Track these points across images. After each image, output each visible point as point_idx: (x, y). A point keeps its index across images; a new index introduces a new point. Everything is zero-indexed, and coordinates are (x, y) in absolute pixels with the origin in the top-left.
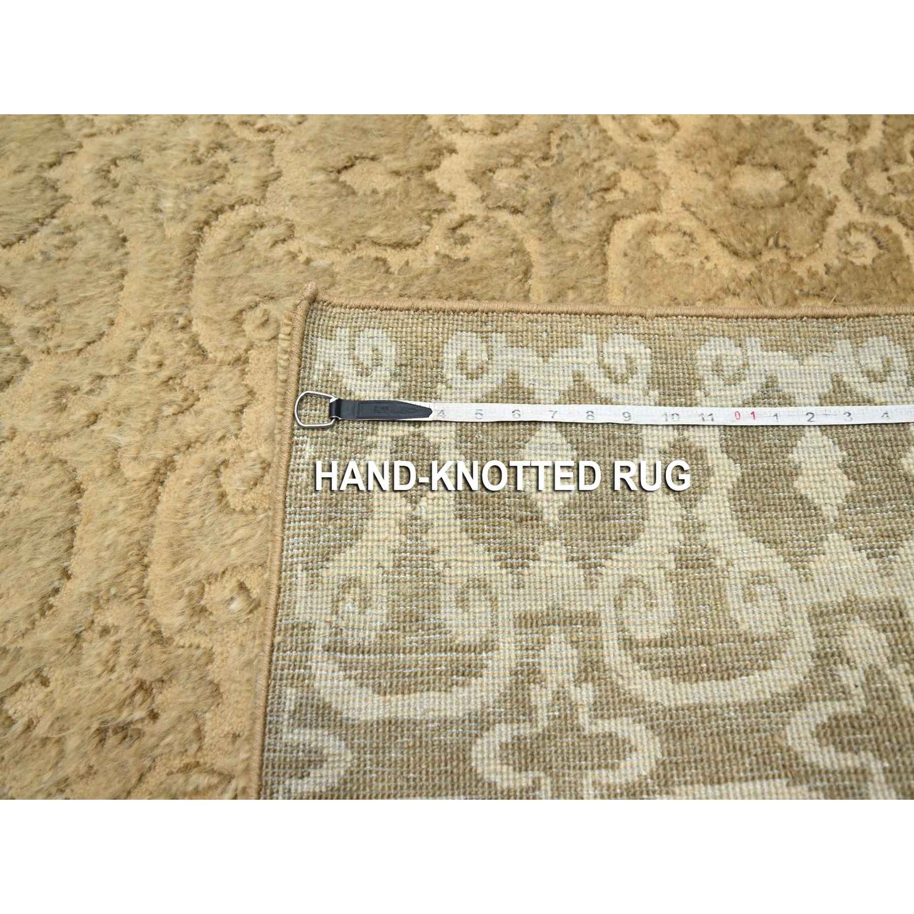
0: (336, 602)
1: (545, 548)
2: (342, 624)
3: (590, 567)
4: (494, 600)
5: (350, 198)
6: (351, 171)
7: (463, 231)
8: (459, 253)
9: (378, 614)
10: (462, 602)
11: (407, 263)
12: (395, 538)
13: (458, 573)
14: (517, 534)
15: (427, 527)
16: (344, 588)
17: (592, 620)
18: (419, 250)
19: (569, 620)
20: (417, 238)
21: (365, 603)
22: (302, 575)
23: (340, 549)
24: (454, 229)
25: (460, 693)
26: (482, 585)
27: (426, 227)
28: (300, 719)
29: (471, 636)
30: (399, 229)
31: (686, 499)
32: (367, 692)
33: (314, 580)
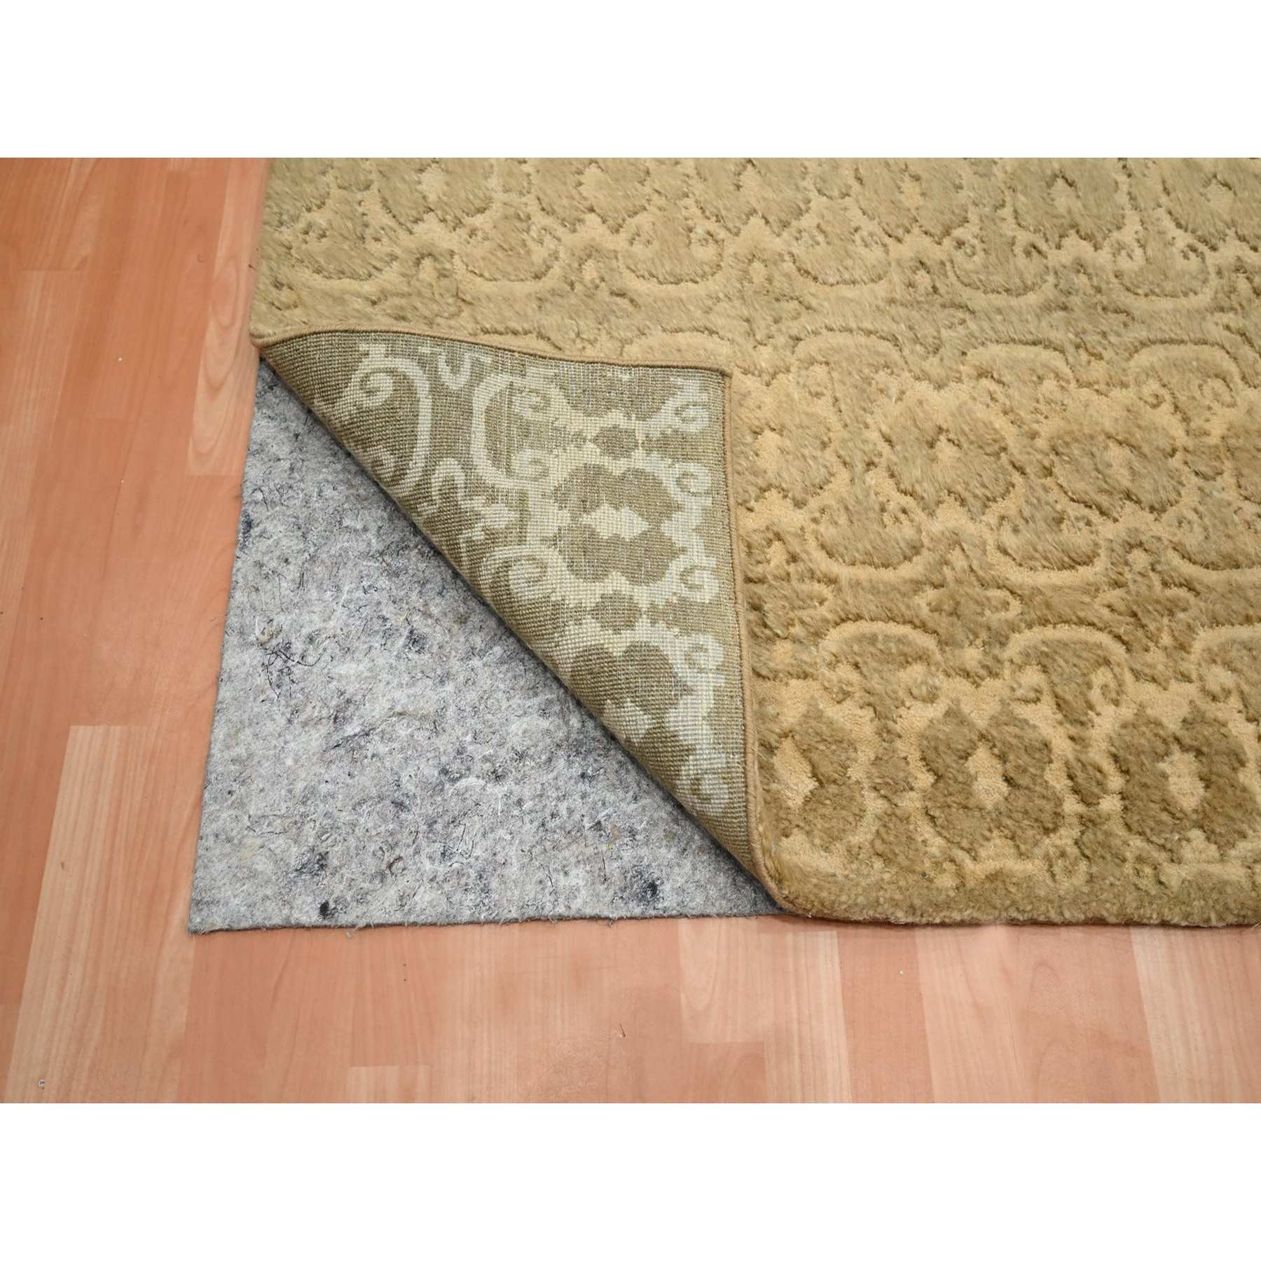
0: (537, 392)
1: (566, 513)
2: (524, 394)
3: (554, 541)
4: (536, 479)
5: (1043, 183)
6: (1066, 185)
7: (1034, 253)
8: (1018, 250)
9: (528, 414)
10: (536, 462)
11: (1004, 219)
12: (574, 428)
13: (551, 461)
14: (574, 498)
15: (579, 447)
16: (544, 397)
17: (521, 540)
18: (1015, 226)
19: (522, 523)
20: (1023, 223)
21: (535, 408)
22: (551, 372)
23: (567, 396)
24: (1035, 247)
25: (483, 453)
26: (545, 473)
27: (1032, 229)
28: (476, 363)
29: (515, 465)
30: (1027, 212)
31: (597, 611)
32: (487, 403)
33: (551, 380)
